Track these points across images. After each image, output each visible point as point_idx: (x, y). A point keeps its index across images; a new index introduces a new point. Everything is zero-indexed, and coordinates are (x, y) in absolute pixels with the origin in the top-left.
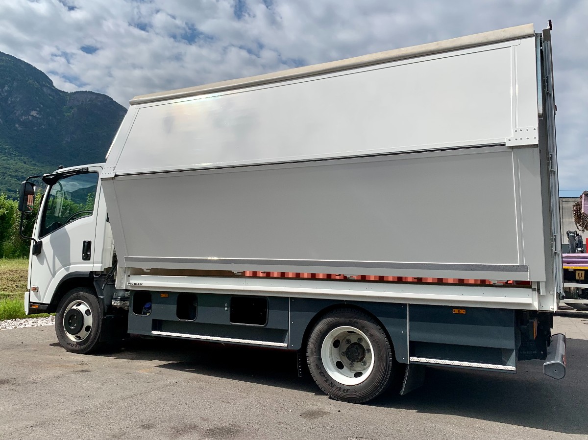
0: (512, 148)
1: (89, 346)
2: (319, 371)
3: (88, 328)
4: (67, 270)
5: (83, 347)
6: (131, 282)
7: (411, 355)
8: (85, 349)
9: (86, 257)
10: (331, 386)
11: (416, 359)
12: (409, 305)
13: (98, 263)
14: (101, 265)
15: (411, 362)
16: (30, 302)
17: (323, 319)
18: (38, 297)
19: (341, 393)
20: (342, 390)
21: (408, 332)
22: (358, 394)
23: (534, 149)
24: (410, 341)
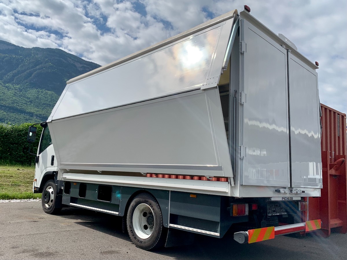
0: (205, 90)
1: (52, 210)
2: (131, 229)
3: (52, 201)
4: (46, 170)
5: (50, 210)
6: (64, 176)
7: (171, 223)
8: (50, 212)
9: (52, 164)
10: (135, 239)
11: (172, 225)
12: (171, 191)
13: (56, 167)
14: (57, 168)
15: (170, 227)
16: (35, 187)
17: (134, 199)
18: (37, 185)
19: (139, 243)
20: (139, 242)
21: (170, 208)
22: (146, 244)
23: (215, 89)
24: (170, 214)
